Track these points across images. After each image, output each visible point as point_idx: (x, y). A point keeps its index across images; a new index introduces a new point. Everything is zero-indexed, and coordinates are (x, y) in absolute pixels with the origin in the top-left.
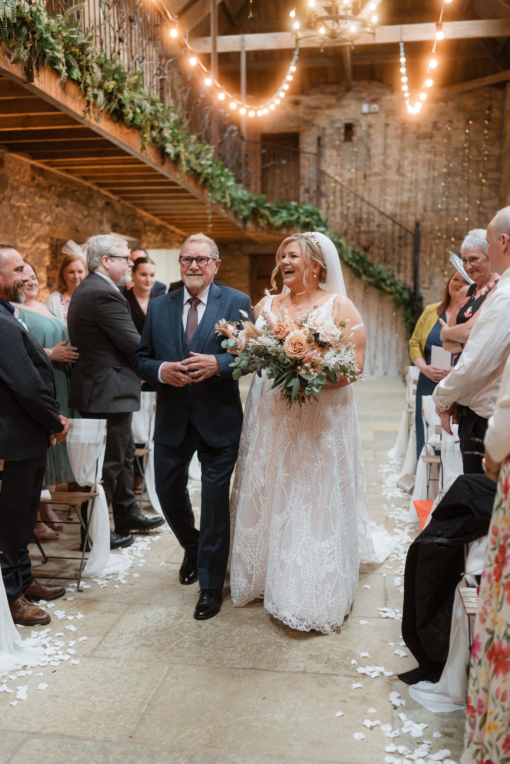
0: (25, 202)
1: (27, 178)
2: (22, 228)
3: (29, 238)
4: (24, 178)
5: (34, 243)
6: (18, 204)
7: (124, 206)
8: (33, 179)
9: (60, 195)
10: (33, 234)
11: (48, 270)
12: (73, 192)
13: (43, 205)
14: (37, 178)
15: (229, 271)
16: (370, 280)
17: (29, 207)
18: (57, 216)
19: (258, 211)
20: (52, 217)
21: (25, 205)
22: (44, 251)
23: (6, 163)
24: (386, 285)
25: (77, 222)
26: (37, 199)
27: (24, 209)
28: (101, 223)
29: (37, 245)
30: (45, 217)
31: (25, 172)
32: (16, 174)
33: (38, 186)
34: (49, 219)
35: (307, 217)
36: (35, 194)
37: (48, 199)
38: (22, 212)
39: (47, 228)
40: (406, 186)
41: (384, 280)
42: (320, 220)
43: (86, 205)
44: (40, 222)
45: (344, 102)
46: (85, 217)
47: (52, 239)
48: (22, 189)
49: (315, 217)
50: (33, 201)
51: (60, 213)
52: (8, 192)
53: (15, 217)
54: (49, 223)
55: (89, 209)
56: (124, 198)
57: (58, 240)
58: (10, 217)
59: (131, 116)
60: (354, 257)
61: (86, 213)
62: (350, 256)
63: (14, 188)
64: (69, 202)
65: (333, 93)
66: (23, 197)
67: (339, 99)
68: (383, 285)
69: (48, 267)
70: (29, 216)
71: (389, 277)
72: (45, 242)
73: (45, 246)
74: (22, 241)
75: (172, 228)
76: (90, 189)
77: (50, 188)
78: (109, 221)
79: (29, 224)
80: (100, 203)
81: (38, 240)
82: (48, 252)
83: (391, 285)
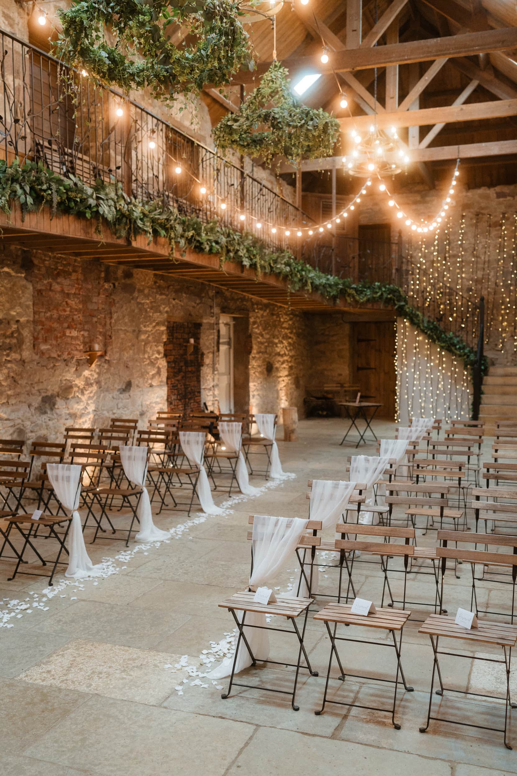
0: (148, 299)
1: (151, 283)
2: (145, 318)
3: (151, 324)
4: (148, 283)
5: (154, 327)
6: (143, 302)
7: (232, 292)
8: (155, 282)
9: (176, 291)
10: (154, 321)
11: (165, 344)
12: (188, 288)
13: (161, 299)
14: (159, 281)
15: (333, 336)
16: (443, 345)
17: (151, 302)
18: (174, 306)
19: (346, 291)
20: (170, 307)
21: (148, 301)
22: (163, 331)
23: (135, 275)
24: (456, 349)
25: (191, 308)
26: (158, 296)
27: (147, 304)
28: (211, 307)
29: (157, 328)
30: (164, 308)
31: (149, 279)
32: (142, 281)
33: (159, 287)
34: (167, 309)
35: (389, 294)
36: (157, 293)
37: (167, 295)
38: (146, 306)
39: (166, 315)
40: (480, 266)
41: (455, 345)
42: (401, 296)
43: (199, 296)
44: (160, 312)
45: (428, 199)
46: (198, 304)
47: (169, 322)
48: (146, 291)
49: (397, 294)
50: (155, 298)
51: (177, 304)
52: (136, 294)
53: (140, 310)
54: (167, 312)
55: (201, 298)
56: (233, 288)
57: (174, 323)
58: (136, 311)
59: (208, 248)
60: (429, 326)
61: (198, 301)
62: (426, 325)
63: (140, 291)
64: (184, 295)
65: (418, 192)
66: (147, 296)
67: (423, 197)
68: (453, 348)
69: (165, 342)
70: (151, 309)
71: (458, 342)
72: (163, 325)
73: (163, 328)
74: (145, 326)
75: (279, 304)
76: (202, 283)
77: (168, 287)
78: (218, 305)
79: (151, 314)
80: (211, 293)
81: (158, 324)
82: (165, 332)
83: (460, 348)
